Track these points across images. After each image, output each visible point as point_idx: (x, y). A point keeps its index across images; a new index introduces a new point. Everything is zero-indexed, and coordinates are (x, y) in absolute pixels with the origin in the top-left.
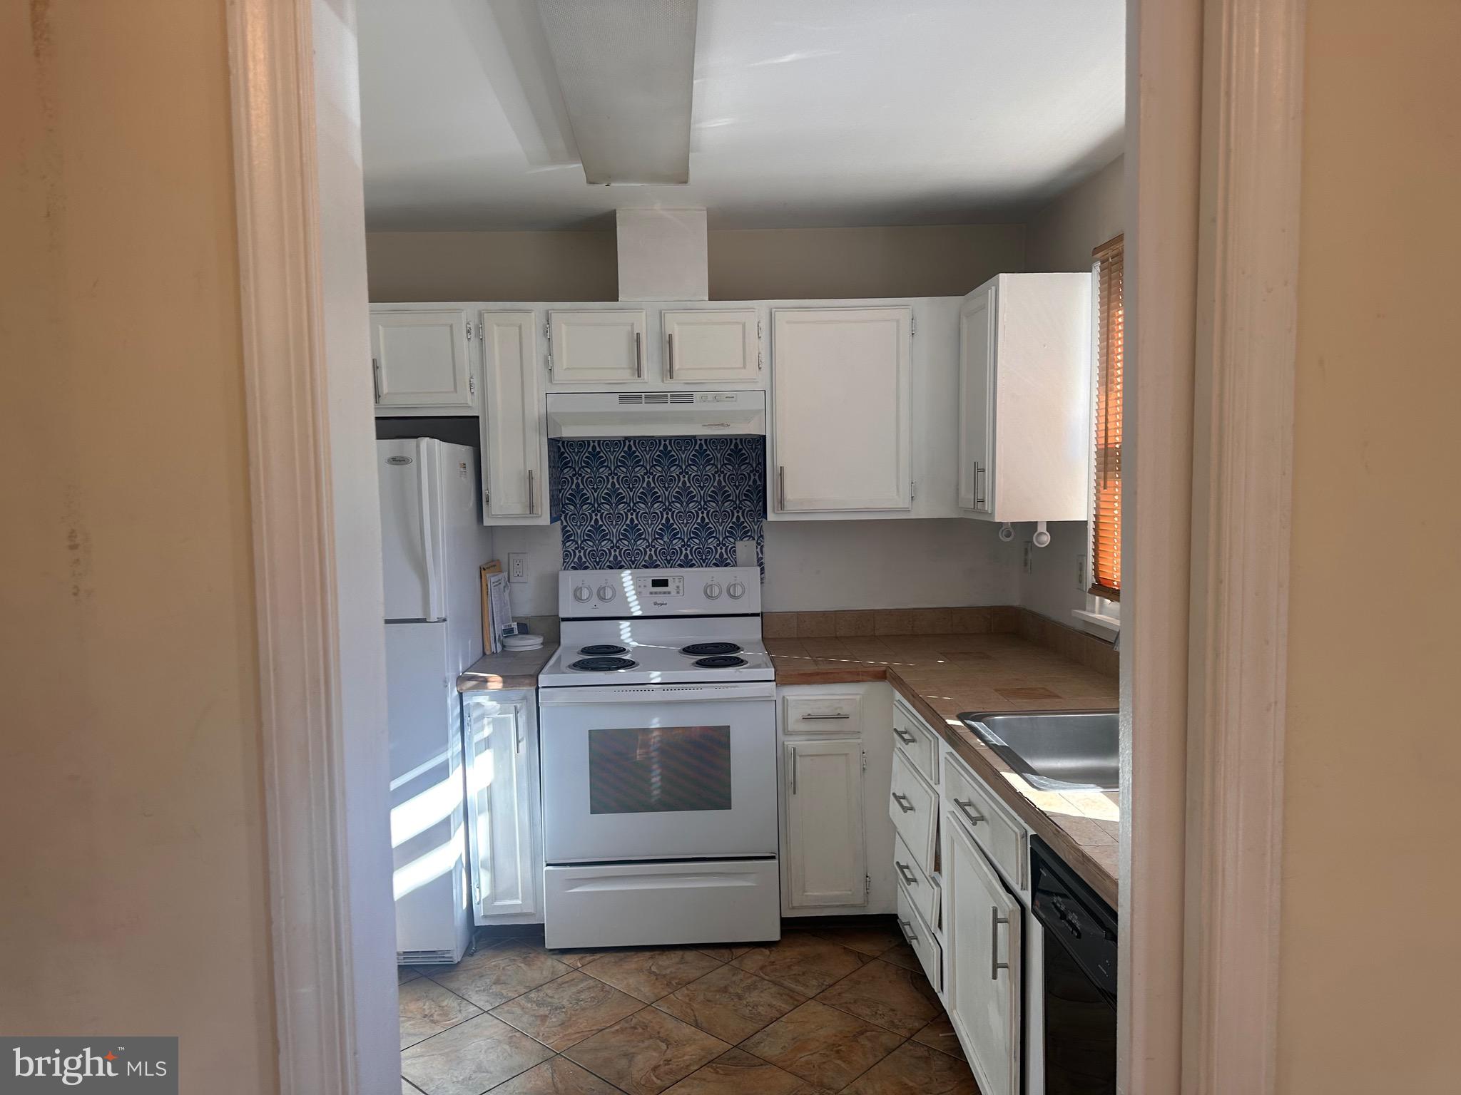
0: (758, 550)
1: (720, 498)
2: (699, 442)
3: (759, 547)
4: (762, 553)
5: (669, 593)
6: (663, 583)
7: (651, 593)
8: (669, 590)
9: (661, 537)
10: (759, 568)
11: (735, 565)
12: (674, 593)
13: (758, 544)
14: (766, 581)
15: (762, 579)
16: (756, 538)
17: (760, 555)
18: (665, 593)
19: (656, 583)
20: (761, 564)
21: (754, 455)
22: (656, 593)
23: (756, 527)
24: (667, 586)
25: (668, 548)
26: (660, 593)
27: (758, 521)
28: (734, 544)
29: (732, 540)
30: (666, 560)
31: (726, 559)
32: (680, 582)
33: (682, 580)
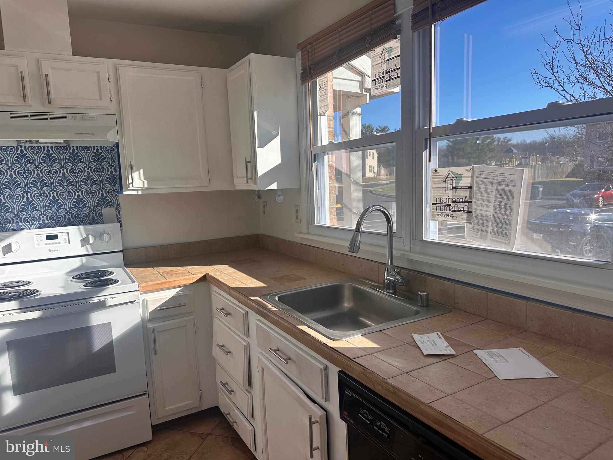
0: (117, 213)
1: (89, 183)
2: (72, 148)
3: (117, 211)
4: (120, 215)
5: (59, 243)
6: (55, 237)
7: (46, 244)
8: (59, 242)
9: (50, 208)
10: (119, 224)
11: (103, 222)
12: (62, 243)
13: (117, 209)
14: (124, 231)
15: (121, 230)
16: (115, 206)
17: (119, 216)
18: (56, 243)
19: (49, 238)
20: (119, 221)
21: (110, 156)
22: (50, 244)
23: (114, 200)
24: (57, 239)
25: (56, 215)
26: (53, 244)
27: (115, 196)
28: (101, 210)
29: (100, 208)
30: (55, 222)
31: (97, 220)
32: (66, 235)
33: (67, 234)
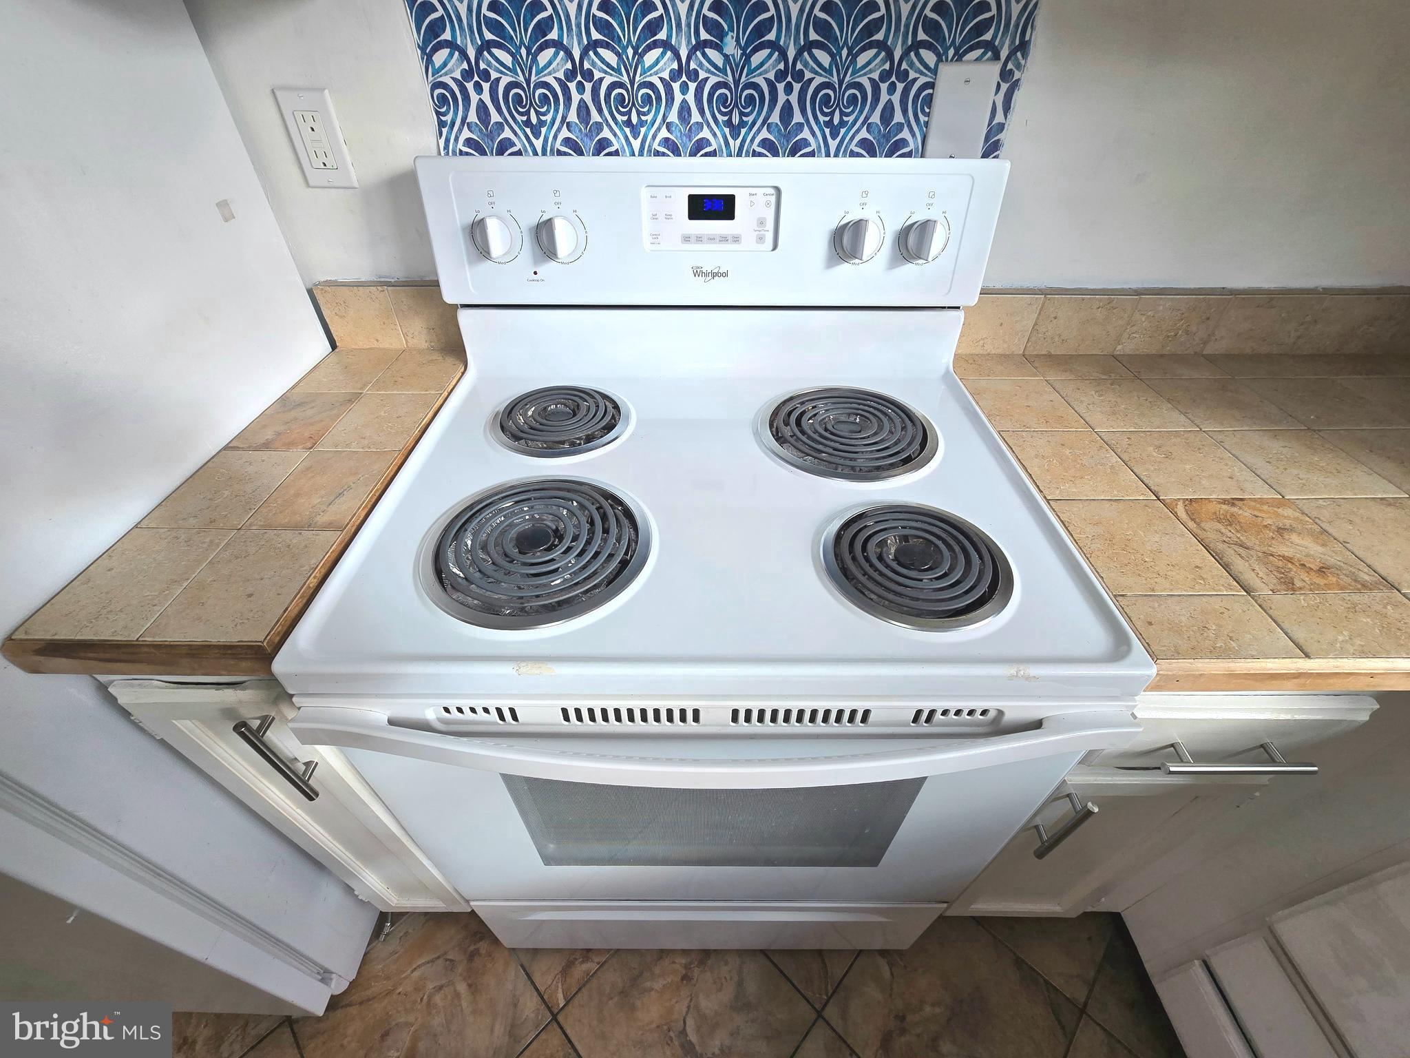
0: (1000, 96)
4: (1007, 110)
5: (736, 239)
6: (724, 207)
7: (686, 239)
8: (735, 232)
11: (921, 147)
12: (749, 241)
13: (1006, 72)
16: (1004, 53)
17: (999, 117)
18: (724, 239)
19: (699, 207)
20: (991, 146)
22: (699, 239)
24: (732, 216)
25: (737, 83)
26: (711, 239)
28: (935, 70)
30: (729, 122)
31: (900, 128)
32: (768, 204)
33: (773, 199)
